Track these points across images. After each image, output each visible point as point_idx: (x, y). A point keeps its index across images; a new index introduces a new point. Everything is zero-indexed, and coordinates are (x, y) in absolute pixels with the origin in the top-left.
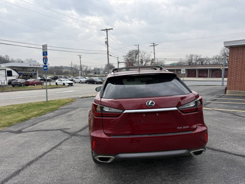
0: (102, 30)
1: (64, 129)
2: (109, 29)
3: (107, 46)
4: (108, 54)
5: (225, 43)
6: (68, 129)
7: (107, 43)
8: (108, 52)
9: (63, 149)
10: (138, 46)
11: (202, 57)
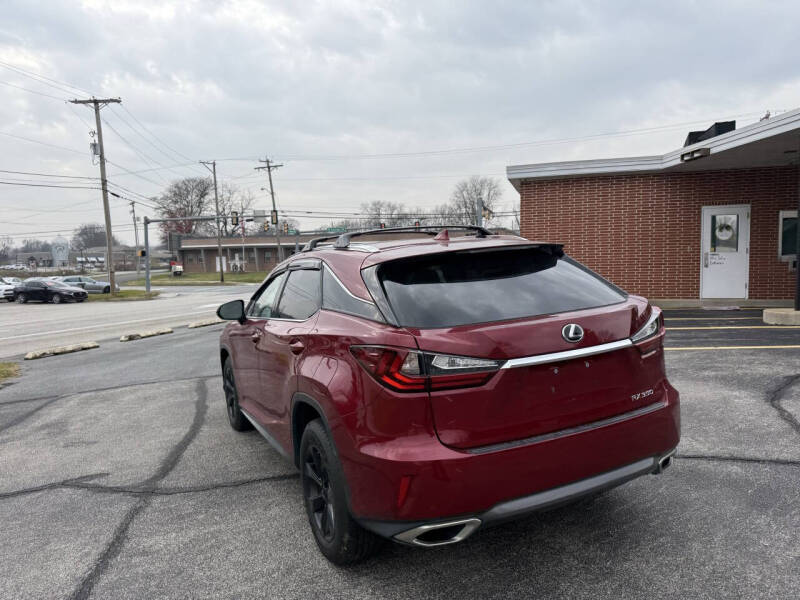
0: (76, 102)
1: (82, 478)
2: (105, 101)
3: (97, 159)
4: (105, 191)
5: (509, 169)
6: (101, 475)
7: (98, 149)
8: (104, 182)
9: (154, 549)
10: (211, 167)
11: (406, 210)
